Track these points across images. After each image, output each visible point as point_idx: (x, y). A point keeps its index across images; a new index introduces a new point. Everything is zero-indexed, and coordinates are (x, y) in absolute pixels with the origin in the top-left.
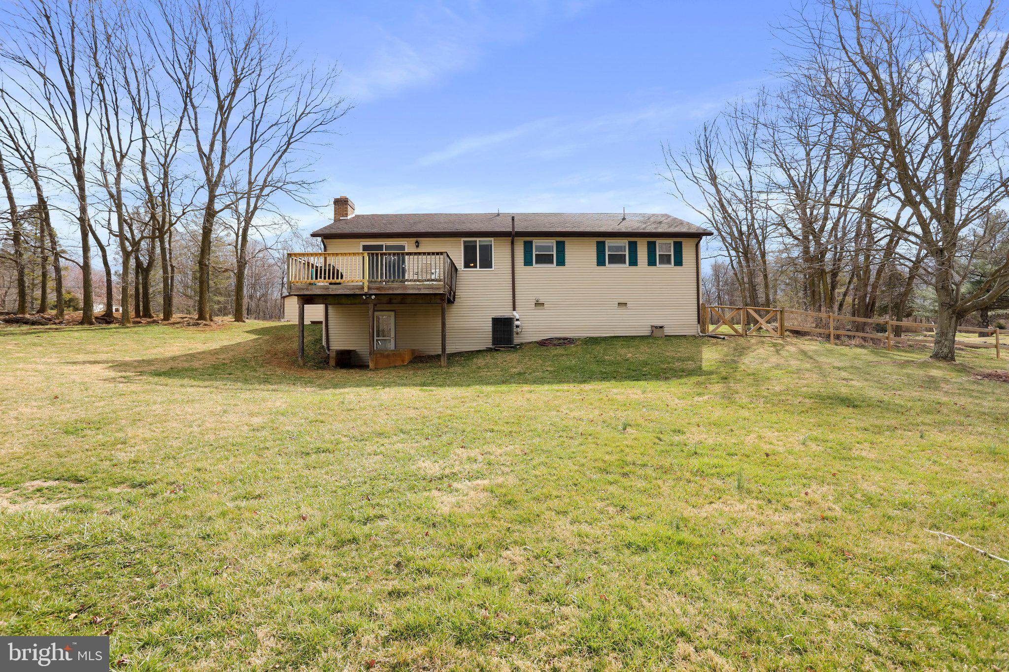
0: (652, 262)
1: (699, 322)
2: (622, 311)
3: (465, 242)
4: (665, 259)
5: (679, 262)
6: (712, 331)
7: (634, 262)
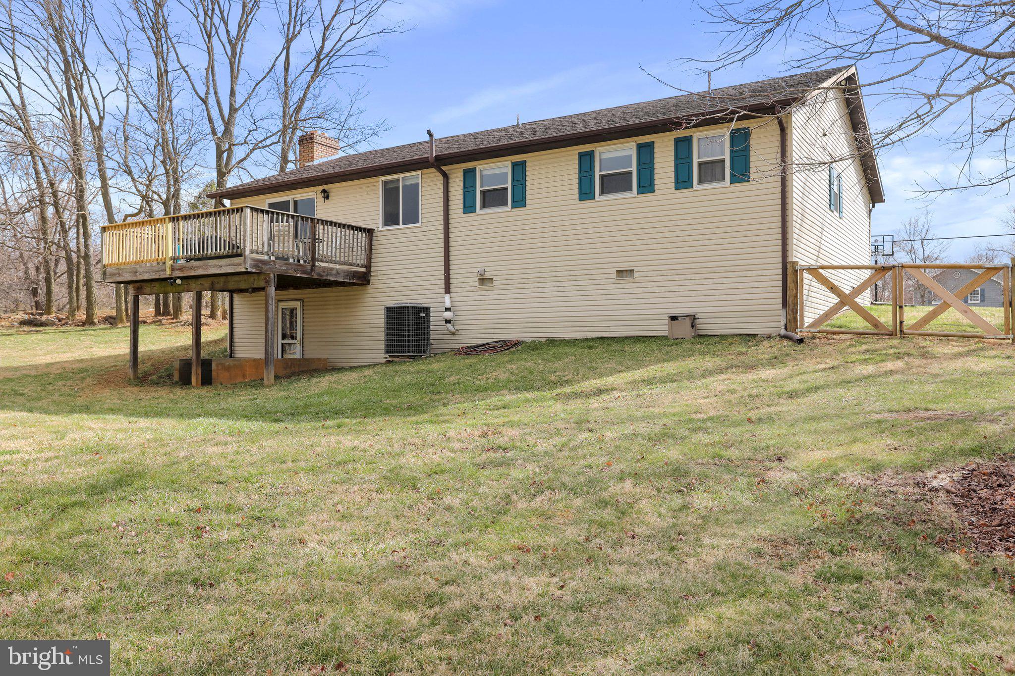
0: (682, 181)
1: (785, 304)
2: (624, 286)
3: (386, 183)
4: (711, 171)
5: (741, 173)
6: (812, 325)
7: (647, 186)
